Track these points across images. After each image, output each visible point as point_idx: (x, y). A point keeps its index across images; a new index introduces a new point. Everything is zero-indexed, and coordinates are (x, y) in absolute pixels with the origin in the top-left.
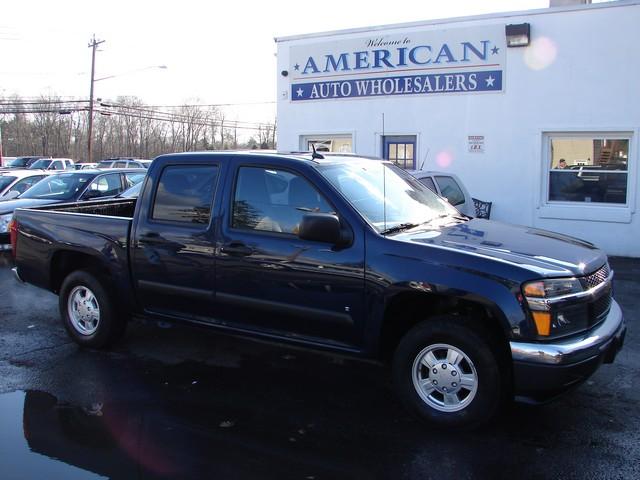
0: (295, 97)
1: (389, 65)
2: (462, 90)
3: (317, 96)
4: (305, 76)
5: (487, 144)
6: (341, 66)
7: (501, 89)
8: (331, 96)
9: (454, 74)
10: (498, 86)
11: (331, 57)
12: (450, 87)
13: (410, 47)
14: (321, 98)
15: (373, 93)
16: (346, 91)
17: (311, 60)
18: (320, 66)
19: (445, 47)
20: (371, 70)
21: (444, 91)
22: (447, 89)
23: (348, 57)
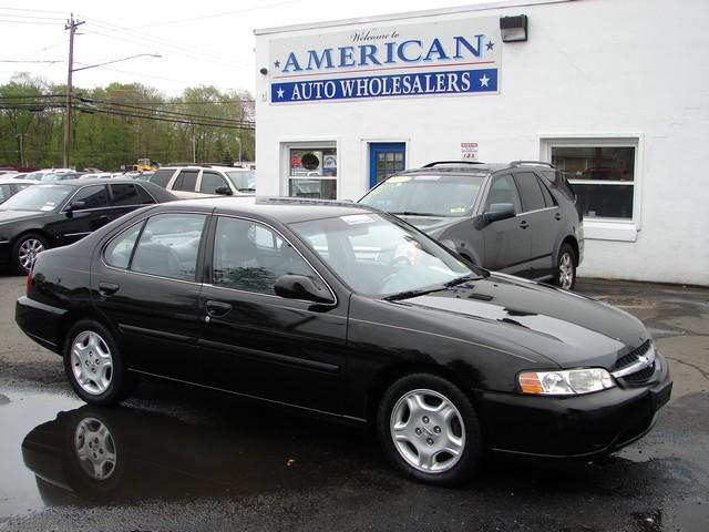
0: (275, 99)
1: (376, 62)
2: (454, 91)
3: (299, 97)
4: (286, 74)
5: (481, 153)
6: (325, 63)
7: (496, 90)
8: (313, 98)
9: (446, 73)
10: (493, 86)
11: (313, 53)
12: (442, 87)
13: (399, 42)
14: (303, 99)
15: (359, 94)
16: (330, 92)
17: (292, 55)
18: (303, 64)
19: (436, 42)
20: (357, 68)
21: (435, 92)
22: (439, 90)
23: (333, 53)
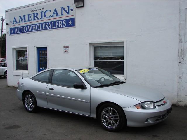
0: (11, 33)
1: (38, 19)
2: (61, 27)
4: (13, 25)
5: (70, 50)
6: (24, 20)
7: (74, 26)
8: (21, 33)
9: (58, 21)
10: (73, 25)
11: (20, 17)
13: (44, 11)
14: (18, 33)
15: (33, 30)
16: (25, 30)
17: (15, 18)
18: (18, 21)
19: (55, 10)
20: (33, 21)
21: (55, 28)
22: (56, 27)
23: (26, 17)
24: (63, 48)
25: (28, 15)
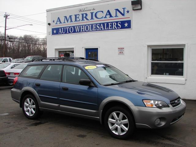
0: (53, 34)
1: (87, 19)
2: (115, 29)
3: (61, 33)
4: (57, 25)
5: (125, 51)
6: (70, 20)
7: (131, 28)
8: (66, 33)
9: (112, 22)
10: (129, 27)
11: (66, 17)
12: (111, 28)
13: (95, 12)
14: (63, 33)
15: (81, 31)
16: (71, 31)
17: (59, 18)
18: (62, 21)
19: (108, 11)
20: (81, 22)
21: (108, 30)
22: (110, 28)
23: (72, 17)
24: (118, 50)
25: (76, 16)
